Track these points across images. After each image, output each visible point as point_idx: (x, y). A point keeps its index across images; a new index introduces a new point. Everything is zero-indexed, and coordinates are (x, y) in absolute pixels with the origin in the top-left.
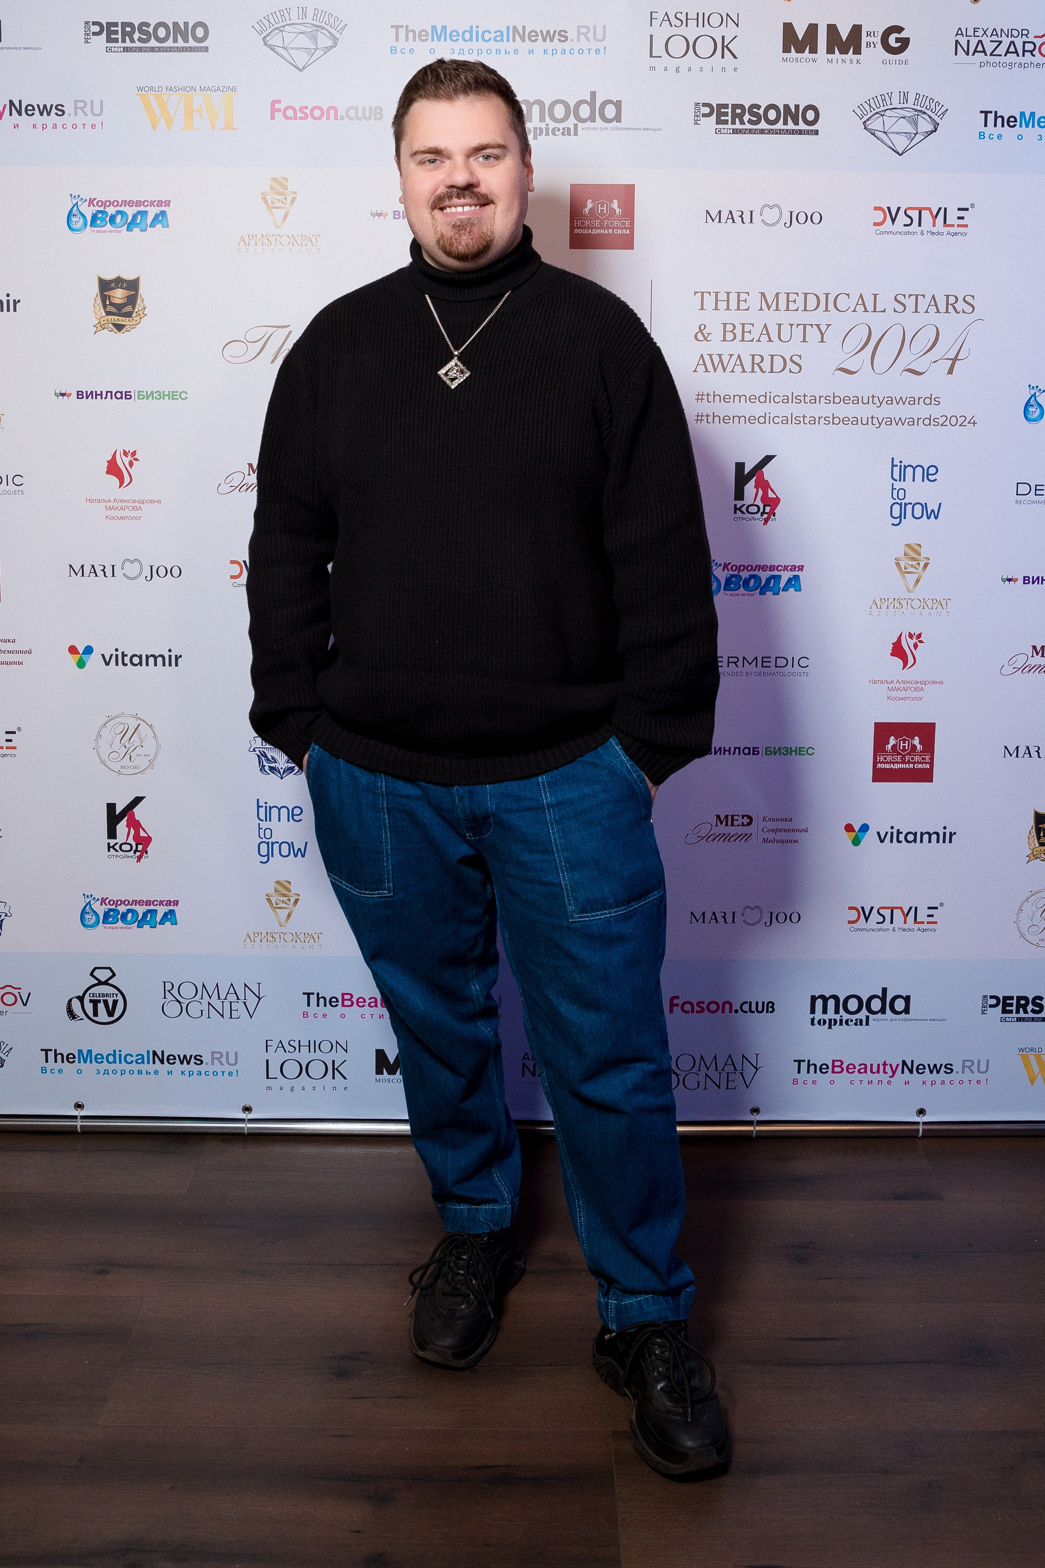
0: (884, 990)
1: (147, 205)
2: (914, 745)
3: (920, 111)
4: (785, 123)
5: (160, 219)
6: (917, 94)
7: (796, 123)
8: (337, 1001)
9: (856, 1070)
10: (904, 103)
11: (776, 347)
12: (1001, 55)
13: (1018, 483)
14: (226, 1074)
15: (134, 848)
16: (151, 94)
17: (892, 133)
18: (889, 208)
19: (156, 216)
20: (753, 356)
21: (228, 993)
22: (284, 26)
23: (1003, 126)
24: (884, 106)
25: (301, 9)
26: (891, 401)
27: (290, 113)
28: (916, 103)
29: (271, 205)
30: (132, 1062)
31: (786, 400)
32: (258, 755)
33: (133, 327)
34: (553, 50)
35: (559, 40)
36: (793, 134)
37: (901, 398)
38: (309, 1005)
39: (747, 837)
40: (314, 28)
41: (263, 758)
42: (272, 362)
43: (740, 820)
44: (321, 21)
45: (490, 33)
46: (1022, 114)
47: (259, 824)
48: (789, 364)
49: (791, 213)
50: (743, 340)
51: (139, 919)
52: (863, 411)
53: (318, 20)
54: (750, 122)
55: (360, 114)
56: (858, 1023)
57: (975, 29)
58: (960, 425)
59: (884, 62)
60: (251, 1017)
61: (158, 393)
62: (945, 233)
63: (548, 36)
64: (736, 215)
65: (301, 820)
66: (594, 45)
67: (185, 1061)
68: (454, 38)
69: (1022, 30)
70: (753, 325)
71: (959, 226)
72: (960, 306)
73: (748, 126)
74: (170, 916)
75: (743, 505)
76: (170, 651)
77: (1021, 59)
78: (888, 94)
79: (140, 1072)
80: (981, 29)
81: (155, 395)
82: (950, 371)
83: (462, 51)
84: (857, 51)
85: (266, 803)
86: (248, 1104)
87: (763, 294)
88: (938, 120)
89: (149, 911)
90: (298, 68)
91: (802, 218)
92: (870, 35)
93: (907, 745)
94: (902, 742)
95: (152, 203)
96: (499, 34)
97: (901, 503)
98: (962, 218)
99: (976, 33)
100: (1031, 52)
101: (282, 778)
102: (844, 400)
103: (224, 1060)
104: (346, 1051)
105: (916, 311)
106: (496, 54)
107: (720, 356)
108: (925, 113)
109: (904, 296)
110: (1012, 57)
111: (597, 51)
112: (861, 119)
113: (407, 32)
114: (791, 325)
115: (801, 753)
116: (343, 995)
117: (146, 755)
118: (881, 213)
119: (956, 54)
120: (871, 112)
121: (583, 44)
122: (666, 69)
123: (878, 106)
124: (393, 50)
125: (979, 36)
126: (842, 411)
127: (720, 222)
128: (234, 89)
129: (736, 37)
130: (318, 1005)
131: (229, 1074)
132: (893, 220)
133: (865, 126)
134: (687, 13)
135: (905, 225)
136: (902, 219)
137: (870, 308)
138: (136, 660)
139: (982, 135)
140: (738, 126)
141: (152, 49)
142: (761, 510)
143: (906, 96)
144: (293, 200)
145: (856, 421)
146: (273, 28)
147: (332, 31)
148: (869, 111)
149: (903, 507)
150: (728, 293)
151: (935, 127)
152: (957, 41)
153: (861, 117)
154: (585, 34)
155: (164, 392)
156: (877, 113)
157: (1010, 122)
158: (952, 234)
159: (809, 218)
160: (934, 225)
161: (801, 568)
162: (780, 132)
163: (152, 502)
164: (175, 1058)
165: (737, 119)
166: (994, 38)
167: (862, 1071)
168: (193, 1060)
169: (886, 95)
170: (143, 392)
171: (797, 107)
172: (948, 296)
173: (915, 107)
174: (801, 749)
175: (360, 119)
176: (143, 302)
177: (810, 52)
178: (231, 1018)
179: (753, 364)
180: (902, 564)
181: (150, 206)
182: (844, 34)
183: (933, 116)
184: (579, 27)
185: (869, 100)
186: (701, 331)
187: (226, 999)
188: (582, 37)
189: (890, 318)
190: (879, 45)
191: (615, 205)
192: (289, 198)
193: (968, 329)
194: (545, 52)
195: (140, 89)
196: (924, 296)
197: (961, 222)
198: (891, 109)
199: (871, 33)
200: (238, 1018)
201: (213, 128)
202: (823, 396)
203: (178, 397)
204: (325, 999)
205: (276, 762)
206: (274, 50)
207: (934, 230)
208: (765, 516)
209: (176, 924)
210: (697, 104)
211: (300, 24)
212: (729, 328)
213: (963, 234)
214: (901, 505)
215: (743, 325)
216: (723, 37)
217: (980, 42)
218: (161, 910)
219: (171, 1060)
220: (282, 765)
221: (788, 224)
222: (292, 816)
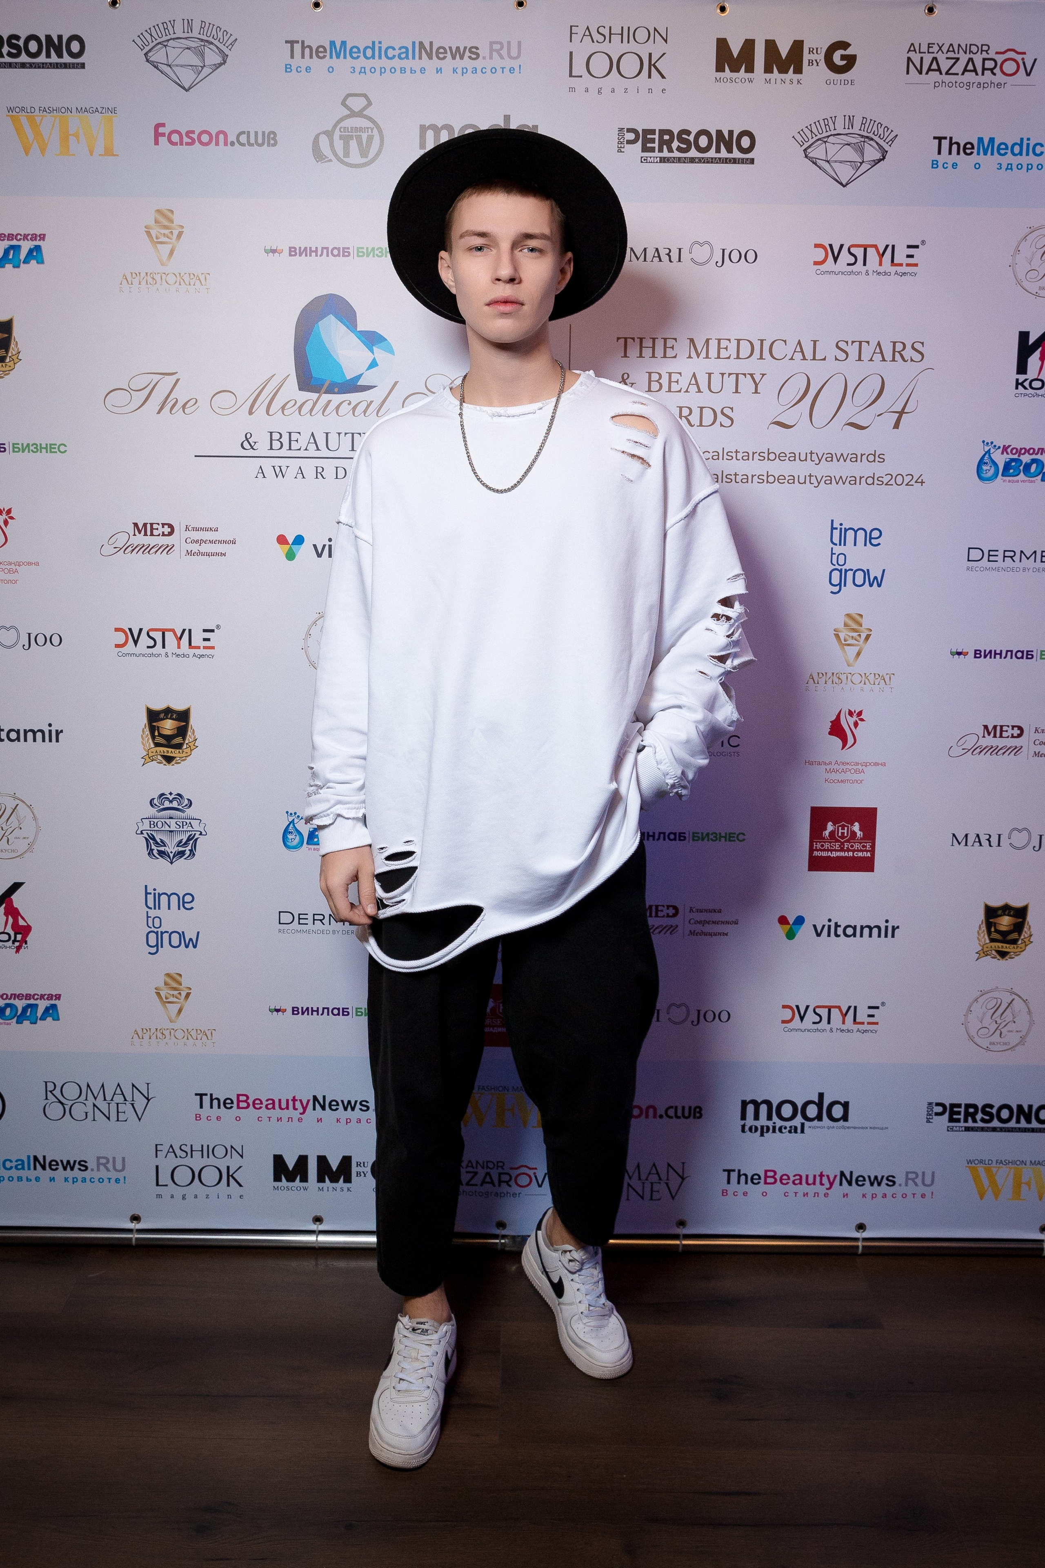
0: (821, 1095)
1: (20, 239)
2: (854, 831)
3: (867, 137)
4: (718, 150)
5: (35, 254)
6: (863, 118)
7: (730, 151)
8: (232, 1103)
9: (791, 1181)
10: (849, 128)
11: (706, 399)
12: (957, 74)
13: (969, 548)
14: (113, 1181)
15: (13, 938)
16: (22, 116)
17: (836, 161)
18: (831, 246)
19: (31, 251)
20: (681, 408)
21: (114, 1094)
22: (168, 41)
23: (958, 153)
24: (827, 131)
25: (186, 22)
26: (830, 457)
27: (175, 138)
28: (862, 129)
29: (155, 240)
30: (11, 1168)
31: (717, 456)
32: (145, 838)
33: (7, 373)
34: (463, 69)
35: (470, 57)
36: (726, 163)
37: (842, 454)
38: (201, 1107)
39: (672, 928)
40: (201, 43)
41: (151, 841)
42: (159, 413)
43: (665, 911)
44: (208, 35)
45: (394, 49)
46: (981, 140)
47: (147, 912)
48: (720, 418)
49: (723, 250)
50: (670, 391)
51: (18, 1014)
52: (800, 469)
53: (205, 34)
54: (679, 149)
55: (252, 141)
56: (793, 1131)
57: (929, 44)
58: (907, 485)
59: (828, 82)
60: (140, 1119)
61: (35, 446)
62: (893, 274)
63: (458, 53)
64: (663, 253)
66: (508, 63)
67: (68, 1168)
68: (355, 55)
69: (982, 45)
70: (680, 374)
71: (908, 265)
72: (908, 353)
73: (677, 154)
74: (51, 1012)
76: (50, 725)
77: (980, 79)
78: (831, 118)
79: (20, 1179)
80: (936, 45)
81: (32, 448)
82: (896, 426)
83: (363, 69)
84: (798, 70)
85: (155, 890)
86: (137, 1213)
87: (692, 341)
88: (886, 147)
89: (29, 1006)
90: (184, 88)
91: (735, 256)
92: (812, 52)
93: (845, 831)
94: (840, 828)
95: (25, 237)
96: (404, 50)
97: (841, 569)
98: (912, 256)
99: (930, 49)
100: (992, 70)
101: (172, 863)
102: (779, 456)
103: (110, 1166)
104: (242, 1156)
105: (860, 359)
106: (401, 73)
108: (872, 139)
109: (847, 342)
110: (970, 76)
111: (512, 70)
112: (801, 146)
113: (303, 48)
114: (723, 374)
115: (731, 839)
116: (238, 1096)
117: (24, 838)
118: (821, 251)
119: (908, 73)
120: (812, 138)
121: (497, 62)
122: (587, 90)
123: (821, 132)
124: (288, 68)
125: (933, 53)
126: (777, 468)
127: (645, 260)
128: (114, 111)
129: (664, 54)
130: (211, 1107)
131: (116, 1181)
132: (835, 259)
133: (805, 155)
134: (610, 27)
135: (848, 264)
136: (845, 257)
137: (809, 354)
138: (13, 735)
139: (935, 164)
140: (666, 154)
141: (23, 65)
143: (851, 119)
144: (180, 235)
145: (792, 480)
146: (155, 42)
147: (221, 46)
148: (810, 137)
149: (843, 573)
150: (654, 339)
151: (883, 156)
152: (909, 59)
153: (802, 144)
154: (498, 51)
155: (41, 444)
156: (818, 140)
157: (967, 149)
158: (901, 274)
159: (743, 256)
160: (880, 264)
162: (711, 161)
163: (29, 564)
164: (57, 1164)
165: (665, 147)
166: (951, 55)
167: (797, 1182)
168: (77, 1166)
169: (830, 120)
170: (18, 444)
171: (731, 133)
172: (894, 343)
173: (862, 133)
174: (731, 835)
175: (252, 145)
176: (17, 347)
177: (746, 71)
178: (118, 1120)
180: (842, 636)
181: (24, 240)
182: (784, 51)
183: (881, 142)
184: (492, 43)
185: (810, 125)
187: (112, 1100)
188: (495, 54)
189: (830, 366)
190: (822, 63)
192: (176, 233)
193: (916, 378)
194: (454, 71)
195: (10, 110)
196: (868, 342)
197: (910, 261)
198: (834, 135)
199: (813, 49)
200: (126, 1121)
201: (91, 154)
202: (756, 452)
203: (57, 450)
204: (218, 1099)
205: (165, 846)
206: (156, 67)
207: (881, 269)
209: (58, 1019)
210: (621, 130)
211: (186, 38)
212: (655, 377)
213: (912, 274)
214: (841, 571)
215: (670, 374)
216: (650, 55)
217: (935, 59)
218: (42, 1005)
219: (53, 1165)
220: (171, 848)
221: (720, 264)
222: (183, 903)
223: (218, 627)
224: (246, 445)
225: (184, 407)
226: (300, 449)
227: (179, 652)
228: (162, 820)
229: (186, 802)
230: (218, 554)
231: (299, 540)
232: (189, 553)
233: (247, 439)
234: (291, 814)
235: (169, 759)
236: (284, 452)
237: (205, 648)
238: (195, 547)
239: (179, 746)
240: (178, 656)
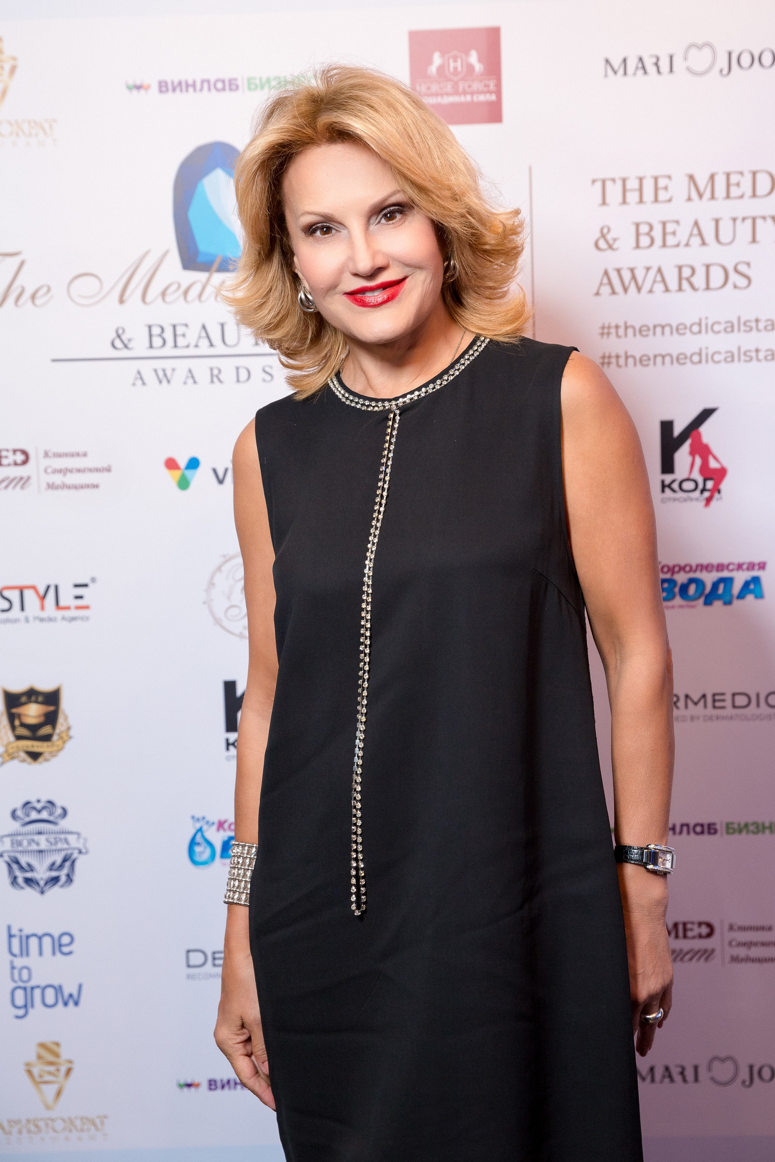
11: (713, 253)
20: (680, 268)
31: (731, 328)
32: (6, 862)
39: (707, 954)
41: (14, 866)
42: (1, 305)
43: (696, 931)
47: (12, 960)
48: (733, 277)
49: (730, 53)
50: (664, 245)
64: (649, 63)
65: (70, 953)
70: (678, 222)
75: (673, 481)
85: (20, 930)
87: (691, 178)
91: (746, 60)
101: (42, 892)
107: (632, 270)
114: (734, 220)
127: (625, 73)
142: (701, 486)
144: (13, 69)
150: (641, 180)
159: (756, 58)
161: (762, 566)
179: (680, 279)
186: (603, 236)
191: (473, 58)
192: (7, 67)
205: (33, 871)
208: (707, 494)
212: (644, 229)
215: (664, 224)
220: (42, 874)
221: (725, 71)
222: (58, 947)
223: (93, 580)
224: (118, 343)
225: (33, 297)
226: (188, 346)
227: (43, 615)
228: (29, 837)
229: (59, 811)
230: (88, 486)
231: (194, 464)
232: (51, 486)
233: (119, 336)
234: (198, 820)
235: (35, 756)
236: (168, 350)
237: (78, 608)
238: (58, 479)
239: (47, 738)
240: (42, 620)
